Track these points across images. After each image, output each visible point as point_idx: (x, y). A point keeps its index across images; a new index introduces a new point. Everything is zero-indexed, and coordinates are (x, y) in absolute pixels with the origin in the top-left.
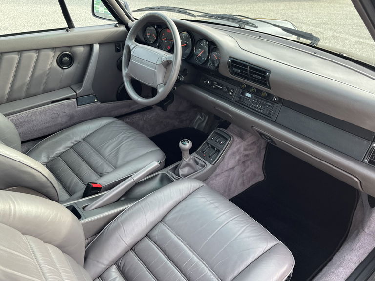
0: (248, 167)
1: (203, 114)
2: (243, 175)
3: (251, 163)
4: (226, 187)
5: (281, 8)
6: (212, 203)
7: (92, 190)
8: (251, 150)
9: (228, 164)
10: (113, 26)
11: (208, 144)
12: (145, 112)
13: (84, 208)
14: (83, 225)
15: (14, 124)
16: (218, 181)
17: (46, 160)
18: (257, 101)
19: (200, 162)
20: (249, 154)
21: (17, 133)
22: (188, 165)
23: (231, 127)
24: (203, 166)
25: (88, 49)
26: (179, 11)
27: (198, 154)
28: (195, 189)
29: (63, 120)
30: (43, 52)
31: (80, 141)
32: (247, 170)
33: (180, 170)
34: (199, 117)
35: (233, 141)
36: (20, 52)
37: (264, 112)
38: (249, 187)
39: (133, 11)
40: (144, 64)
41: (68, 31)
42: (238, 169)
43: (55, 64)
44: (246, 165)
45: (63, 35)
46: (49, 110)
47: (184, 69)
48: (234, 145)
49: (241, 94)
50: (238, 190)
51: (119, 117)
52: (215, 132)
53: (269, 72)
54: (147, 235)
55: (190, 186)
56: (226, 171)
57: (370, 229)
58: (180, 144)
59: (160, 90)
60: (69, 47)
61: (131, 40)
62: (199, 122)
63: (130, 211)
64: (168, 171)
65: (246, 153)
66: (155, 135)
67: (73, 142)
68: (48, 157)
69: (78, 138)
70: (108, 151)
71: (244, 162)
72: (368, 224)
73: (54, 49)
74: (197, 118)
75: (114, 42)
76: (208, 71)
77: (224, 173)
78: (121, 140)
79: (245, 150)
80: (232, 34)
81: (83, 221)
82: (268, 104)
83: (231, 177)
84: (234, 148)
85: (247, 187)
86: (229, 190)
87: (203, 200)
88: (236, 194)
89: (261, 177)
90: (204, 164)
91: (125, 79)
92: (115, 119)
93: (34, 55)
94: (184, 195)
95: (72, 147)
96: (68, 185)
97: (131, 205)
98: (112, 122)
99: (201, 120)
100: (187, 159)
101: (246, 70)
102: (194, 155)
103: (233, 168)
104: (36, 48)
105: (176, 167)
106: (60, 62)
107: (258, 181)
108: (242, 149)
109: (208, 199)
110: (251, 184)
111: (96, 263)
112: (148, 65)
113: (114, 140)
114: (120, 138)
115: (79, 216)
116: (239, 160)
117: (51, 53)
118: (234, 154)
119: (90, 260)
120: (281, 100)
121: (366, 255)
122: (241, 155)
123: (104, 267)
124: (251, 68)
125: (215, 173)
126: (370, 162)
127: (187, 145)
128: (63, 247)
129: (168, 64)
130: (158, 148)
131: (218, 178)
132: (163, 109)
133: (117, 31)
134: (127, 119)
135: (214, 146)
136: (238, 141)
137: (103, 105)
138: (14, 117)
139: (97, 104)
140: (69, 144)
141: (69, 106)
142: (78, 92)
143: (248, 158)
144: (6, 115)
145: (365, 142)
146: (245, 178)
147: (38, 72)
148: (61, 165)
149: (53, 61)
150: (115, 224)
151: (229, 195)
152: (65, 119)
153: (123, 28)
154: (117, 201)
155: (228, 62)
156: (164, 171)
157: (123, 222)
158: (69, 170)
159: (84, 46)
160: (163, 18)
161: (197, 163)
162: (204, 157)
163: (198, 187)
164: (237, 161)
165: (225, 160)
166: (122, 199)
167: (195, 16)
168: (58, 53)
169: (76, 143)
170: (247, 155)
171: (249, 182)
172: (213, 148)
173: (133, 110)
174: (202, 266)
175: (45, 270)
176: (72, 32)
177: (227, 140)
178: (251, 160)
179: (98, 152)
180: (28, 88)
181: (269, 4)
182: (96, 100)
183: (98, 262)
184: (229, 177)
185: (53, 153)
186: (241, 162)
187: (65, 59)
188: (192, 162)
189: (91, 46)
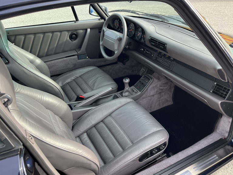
0: (162, 96)
1: (145, 67)
2: (159, 100)
3: (165, 94)
4: (149, 105)
5: (215, 5)
6: (134, 109)
7: (79, 99)
8: (165, 87)
9: (150, 93)
10: (98, 20)
11: (140, 82)
12: (113, 65)
13: (74, 106)
14: (73, 113)
15: (48, 67)
16: (144, 101)
17: (61, 85)
18: (164, 60)
19: (135, 91)
20: (163, 89)
21: (49, 71)
22: (127, 91)
23: (154, 74)
24: (136, 93)
25: (84, 31)
26: (132, 12)
27: (135, 87)
28: (128, 102)
29: (71, 66)
30: (63, 33)
31: (78, 77)
32: (162, 98)
33: (123, 94)
34: (143, 69)
35: (153, 80)
36: (53, 32)
37: (167, 66)
38: (163, 107)
39: (109, 12)
40: (110, 39)
41: (75, 22)
42: (156, 96)
43: (68, 38)
44: (161, 95)
45: (73, 24)
46: (64, 61)
47: (130, 42)
48: (154, 83)
49: (157, 56)
50: (156, 108)
51: (99, 67)
52: (145, 76)
53: (167, 44)
54: (102, 121)
55: (126, 100)
56: (149, 96)
57: (219, 130)
58: (124, 80)
59: (116, 52)
60: (75, 30)
61: (105, 27)
62: (142, 72)
63: (95, 109)
64: (118, 94)
65: (161, 88)
66: (118, 77)
67: (74, 77)
68: (62, 84)
69: (78, 76)
70: (90, 82)
71: (160, 93)
72: (218, 127)
73: (68, 31)
74: (142, 70)
75: (98, 28)
76: (142, 44)
77: (148, 97)
78: (97, 78)
79: (160, 86)
80: (154, 24)
81: (73, 111)
82: (169, 61)
83: (152, 100)
84: (154, 85)
85: (162, 107)
86: (151, 107)
87: (131, 107)
88: (155, 110)
89: (171, 103)
90: (136, 92)
91: (101, 47)
92: (97, 67)
93: (59, 34)
94: (122, 104)
95: (74, 80)
96: (70, 97)
97: (95, 107)
98: (95, 69)
99: (143, 71)
100: (127, 88)
101: (157, 44)
102: (133, 87)
103: (153, 96)
104: (60, 30)
105: (122, 93)
106: (71, 38)
107: (169, 105)
108: (159, 86)
109: (133, 107)
110: (164, 106)
111: (77, 130)
112: (111, 40)
113: (94, 77)
114: (97, 77)
115: (72, 109)
116: (157, 91)
117: (67, 33)
118: (153, 88)
119: (74, 129)
120: (174, 60)
121: (213, 142)
122: (158, 89)
123: (81, 132)
124: (159, 42)
125: (142, 97)
126: (213, 92)
127: (127, 81)
128: (62, 118)
129: (120, 40)
130: (114, 82)
131: (144, 100)
132: (123, 64)
133: (100, 22)
134: (104, 68)
135: (143, 83)
136: (156, 81)
137: (91, 60)
138: (48, 63)
139: (87, 59)
140: (73, 78)
141: (74, 59)
142: (79, 53)
143: (162, 91)
144: (45, 62)
145: (212, 82)
146: (160, 102)
147: (60, 42)
148: (68, 88)
149: (67, 37)
150: (88, 114)
151: (150, 110)
152: (72, 66)
153: (102, 21)
154: (91, 105)
155: (149, 39)
156: (116, 94)
157: (91, 114)
158: (71, 91)
159: (83, 29)
160: (119, 16)
161: (133, 91)
162: (137, 88)
163: (130, 101)
164: (156, 92)
165: (148, 90)
166: (94, 104)
167: (139, 15)
168: (70, 33)
169: (76, 78)
170: (162, 89)
171: (163, 104)
172: (143, 84)
173: (107, 64)
174: (124, 135)
175: (53, 122)
176: (78, 23)
177: (150, 80)
178: (165, 93)
179: (86, 83)
180: (55, 50)
181: (207, 3)
182: (87, 57)
183: (78, 130)
184: (151, 100)
185: (65, 82)
186: (158, 93)
187: (74, 36)
188: (130, 90)
189: (86, 30)
